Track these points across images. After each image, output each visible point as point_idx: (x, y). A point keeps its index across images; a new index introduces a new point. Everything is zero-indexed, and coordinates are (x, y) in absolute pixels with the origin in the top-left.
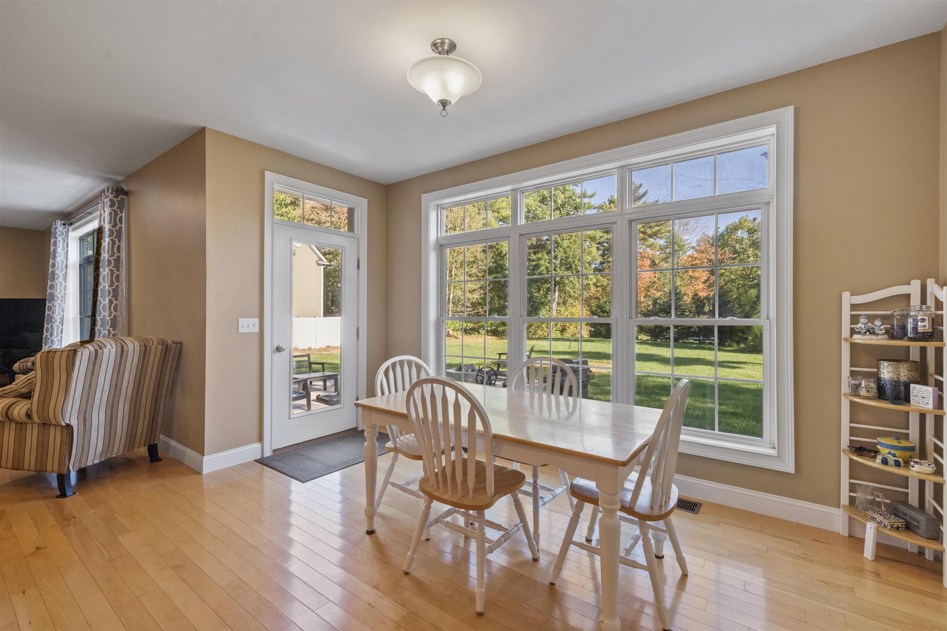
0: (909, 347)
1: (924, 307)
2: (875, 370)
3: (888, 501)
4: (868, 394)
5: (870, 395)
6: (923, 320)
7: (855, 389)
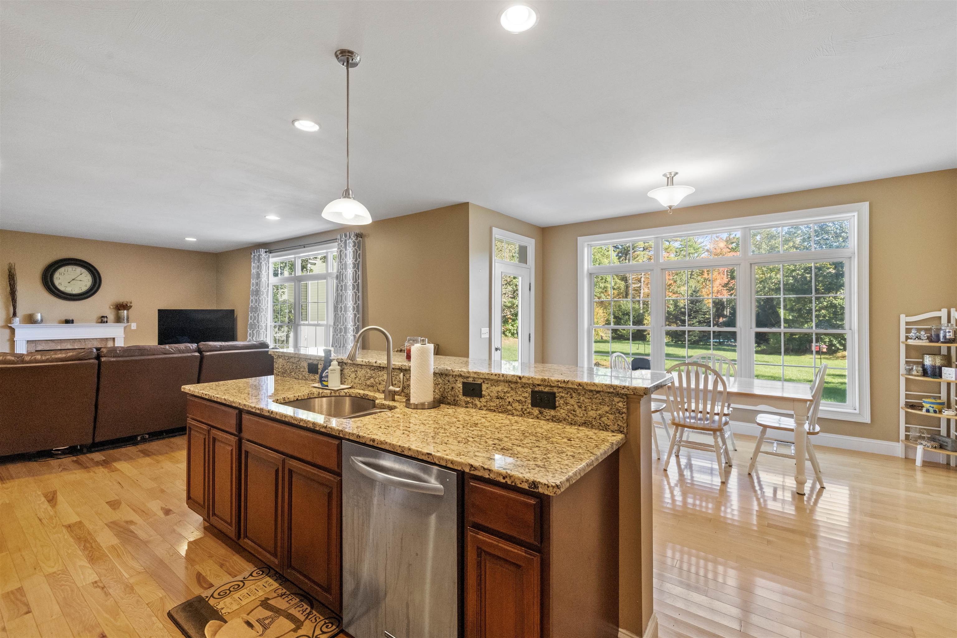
0: (940, 347)
1: (950, 324)
2: (921, 360)
3: (930, 436)
4: (917, 374)
5: (919, 374)
6: (949, 332)
7: (909, 371)
